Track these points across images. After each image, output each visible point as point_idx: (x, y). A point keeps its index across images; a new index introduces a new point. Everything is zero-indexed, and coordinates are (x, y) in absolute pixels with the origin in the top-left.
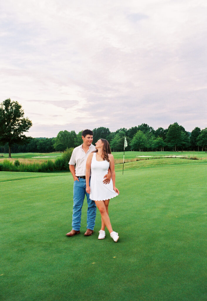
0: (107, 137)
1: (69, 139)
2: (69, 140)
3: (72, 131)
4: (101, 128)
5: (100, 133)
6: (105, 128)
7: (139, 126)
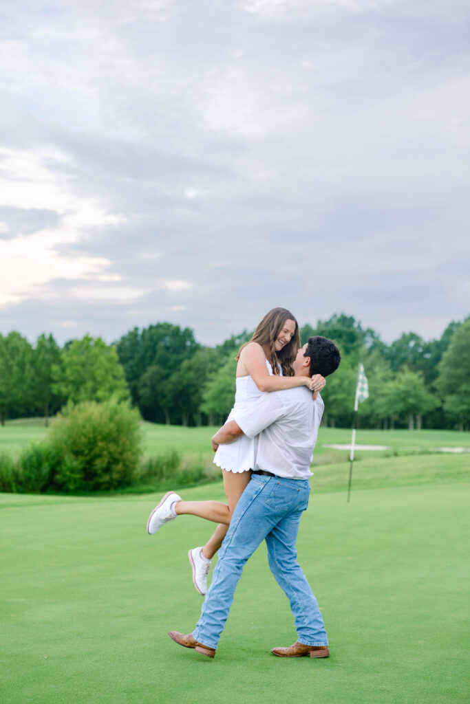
0: (185, 364)
1: (28, 366)
2: (30, 372)
3: (43, 336)
4: (159, 326)
5: (156, 343)
6: (178, 329)
7: (319, 322)
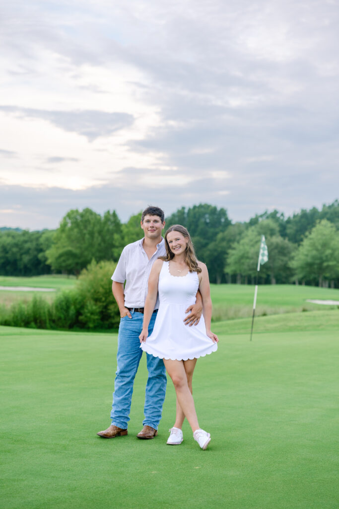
0: (220, 236)
1: (96, 235)
2: (98, 239)
3: (108, 212)
4: (201, 206)
5: (198, 220)
6: (215, 209)
7: (324, 206)
